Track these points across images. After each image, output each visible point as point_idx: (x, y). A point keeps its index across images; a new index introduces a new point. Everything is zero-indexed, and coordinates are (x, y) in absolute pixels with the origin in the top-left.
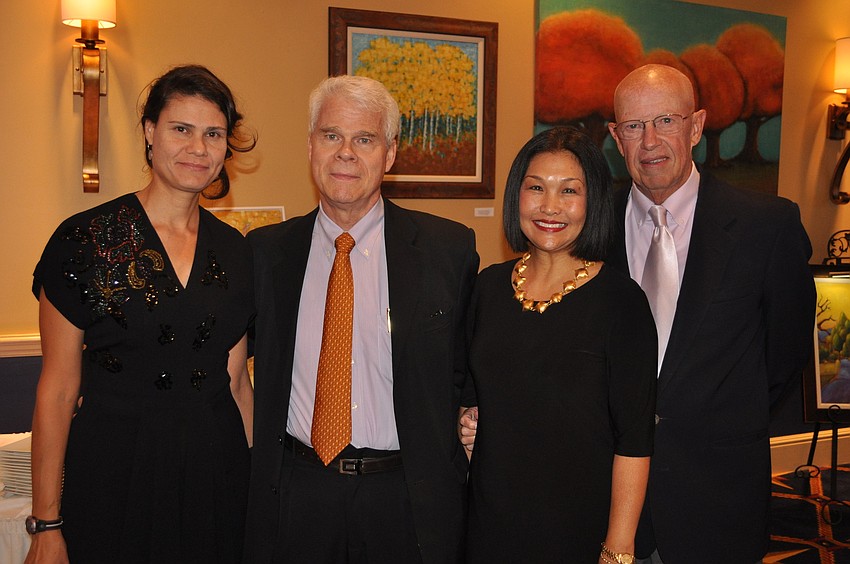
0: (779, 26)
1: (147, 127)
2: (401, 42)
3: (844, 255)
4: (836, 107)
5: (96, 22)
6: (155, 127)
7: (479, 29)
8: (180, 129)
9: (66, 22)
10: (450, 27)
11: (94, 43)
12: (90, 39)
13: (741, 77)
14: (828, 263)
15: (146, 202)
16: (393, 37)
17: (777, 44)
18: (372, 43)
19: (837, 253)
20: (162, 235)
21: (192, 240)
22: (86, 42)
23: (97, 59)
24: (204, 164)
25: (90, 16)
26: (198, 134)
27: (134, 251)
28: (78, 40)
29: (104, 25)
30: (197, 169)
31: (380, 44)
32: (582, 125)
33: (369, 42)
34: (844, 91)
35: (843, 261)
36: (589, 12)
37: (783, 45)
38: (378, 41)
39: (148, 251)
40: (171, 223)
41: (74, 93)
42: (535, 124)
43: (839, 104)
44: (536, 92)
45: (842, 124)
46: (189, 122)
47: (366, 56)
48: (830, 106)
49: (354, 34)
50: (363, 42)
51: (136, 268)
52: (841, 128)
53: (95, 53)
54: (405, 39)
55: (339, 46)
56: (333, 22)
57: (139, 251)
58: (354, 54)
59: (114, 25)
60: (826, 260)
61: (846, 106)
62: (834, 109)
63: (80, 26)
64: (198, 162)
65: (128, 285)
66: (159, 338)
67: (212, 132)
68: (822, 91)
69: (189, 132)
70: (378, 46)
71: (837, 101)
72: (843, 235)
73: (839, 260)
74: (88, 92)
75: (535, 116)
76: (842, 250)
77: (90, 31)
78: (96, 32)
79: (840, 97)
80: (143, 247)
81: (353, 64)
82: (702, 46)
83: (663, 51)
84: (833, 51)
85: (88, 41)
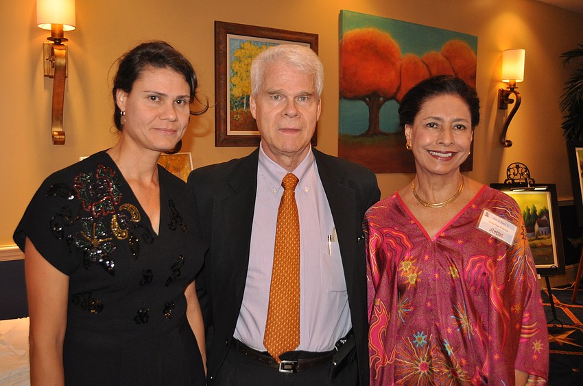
0: (473, 41)
1: (118, 96)
2: (260, 45)
3: (516, 177)
4: (503, 90)
5: (61, 26)
6: (128, 96)
7: (307, 38)
8: (153, 98)
9: (40, 26)
10: (289, 36)
11: (60, 40)
12: (58, 38)
13: (454, 71)
14: (507, 182)
15: (118, 160)
16: (255, 42)
17: (472, 52)
18: (242, 45)
19: (512, 176)
20: (135, 188)
21: (156, 191)
22: (55, 40)
23: (64, 52)
24: (174, 128)
25: (57, 21)
26: (169, 102)
27: (114, 205)
28: (49, 39)
29: (67, 28)
30: (169, 133)
31: (247, 45)
32: (367, 99)
33: (240, 45)
34: (508, 81)
35: (516, 181)
36: (371, 29)
37: (476, 53)
38: (246, 44)
39: (126, 205)
40: (140, 178)
41: (45, 76)
42: (340, 99)
43: (505, 89)
44: (340, 79)
45: (506, 100)
46: (161, 92)
47: (238, 54)
48: (500, 90)
49: (230, 39)
50: (237, 44)
51: (118, 220)
52: (506, 102)
53: (62, 47)
54: (262, 43)
55: (222, 47)
56: (217, 31)
57: (119, 205)
58: (231, 52)
59: (74, 28)
60: (506, 180)
61: (509, 90)
62: (502, 91)
63: (50, 29)
64: (170, 127)
65: (113, 235)
66: (141, 282)
67: (179, 100)
68: (494, 81)
69: (160, 99)
70: (245, 47)
71: (503, 87)
72: (514, 165)
73: (513, 180)
74: (57, 75)
75: (340, 94)
76: (514, 175)
77: (57, 32)
78: (62, 33)
79: (504, 84)
80: (122, 202)
81: (230, 59)
82: (433, 52)
83: (413, 55)
84: (501, 57)
85: (56, 39)
